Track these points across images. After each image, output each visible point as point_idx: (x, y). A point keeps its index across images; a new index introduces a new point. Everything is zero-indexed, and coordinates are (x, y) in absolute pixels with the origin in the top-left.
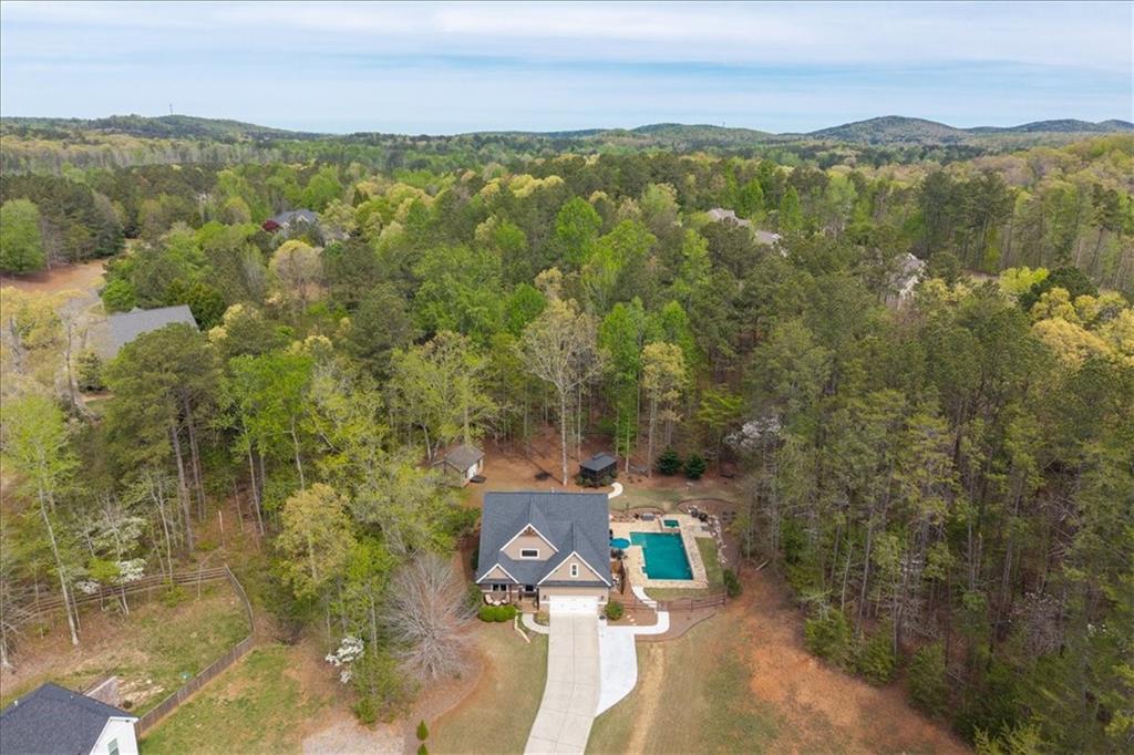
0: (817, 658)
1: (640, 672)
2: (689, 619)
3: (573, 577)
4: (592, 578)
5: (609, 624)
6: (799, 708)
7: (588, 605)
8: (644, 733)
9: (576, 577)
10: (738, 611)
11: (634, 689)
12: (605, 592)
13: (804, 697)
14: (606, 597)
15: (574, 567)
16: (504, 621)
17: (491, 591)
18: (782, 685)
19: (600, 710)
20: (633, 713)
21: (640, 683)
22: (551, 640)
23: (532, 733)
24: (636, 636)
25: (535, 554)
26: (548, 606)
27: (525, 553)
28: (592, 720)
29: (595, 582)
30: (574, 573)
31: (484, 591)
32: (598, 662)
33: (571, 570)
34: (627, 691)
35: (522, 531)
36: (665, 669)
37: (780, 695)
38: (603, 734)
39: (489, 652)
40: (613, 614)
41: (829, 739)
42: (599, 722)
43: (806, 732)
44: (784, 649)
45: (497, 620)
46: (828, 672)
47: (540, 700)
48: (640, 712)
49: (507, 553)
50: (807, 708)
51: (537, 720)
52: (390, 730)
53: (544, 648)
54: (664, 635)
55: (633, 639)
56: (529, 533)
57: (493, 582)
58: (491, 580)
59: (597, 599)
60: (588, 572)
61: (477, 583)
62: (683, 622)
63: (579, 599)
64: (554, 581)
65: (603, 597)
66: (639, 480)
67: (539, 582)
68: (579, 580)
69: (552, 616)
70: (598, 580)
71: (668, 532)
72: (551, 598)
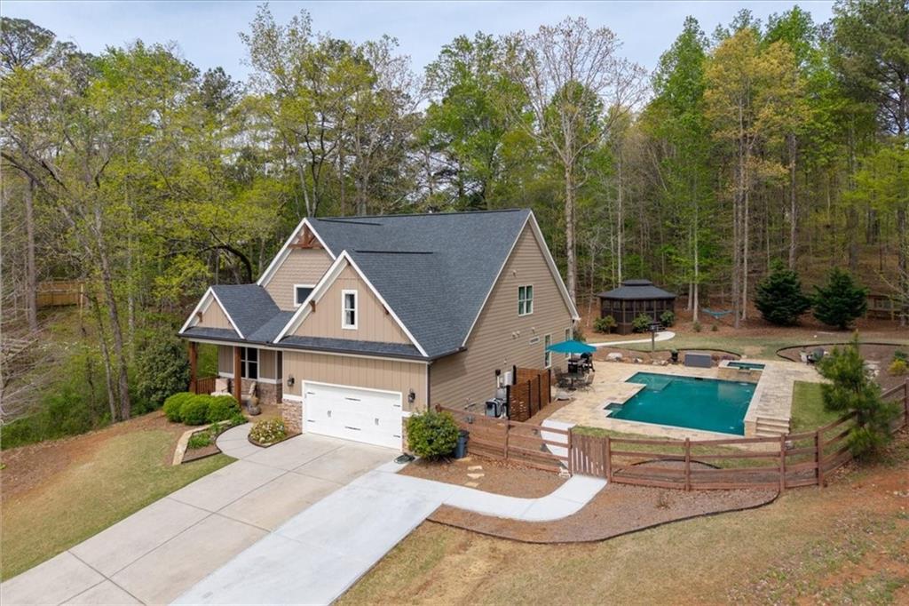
2: (663, 505)
3: (346, 330)
4: (390, 337)
5: (403, 471)
7: (381, 416)
9: (356, 331)
12: (419, 382)
14: (422, 396)
15: (351, 297)
22: (219, 470)
24: (442, 508)
26: (298, 408)
27: (302, 296)
29: (395, 346)
30: (351, 317)
33: (344, 309)
35: (293, 238)
49: (271, 293)
54: (545, 527)
55: (426, 515)
56: (306, 243)
57: (205, 334)
58: (204, 329)
59: (400, 402)
60: (382, 313)
61: (181, 332)
62: (642, 504)
63: (365, 399)
64: (307, 339)
65: (413, 395)
66: (715, 329)
67: (276, 341)
68: (362, 338)
69: (307, 428)
70: (404, 342)
71: (733, 378)
72: (305, 389)
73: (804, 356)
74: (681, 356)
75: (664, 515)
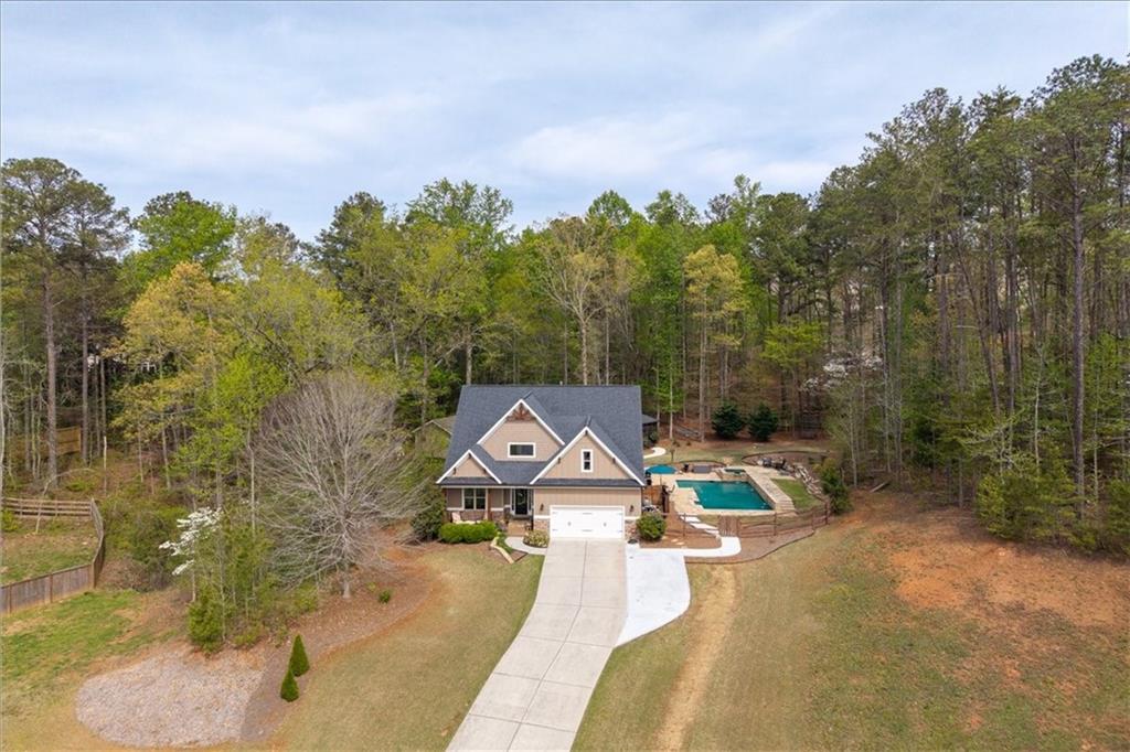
0: (1010, 544)
1: (694, 595)
2: (771, 542)
3: (583, 473)
4: (616, 475)
5: (642, 547)
6: (999, 611)
7: (608, 521)
8: (707, 669)
9: (591, 473)
10: (853, 524)
11: (685, 614)
12: (636, 500)
13: (1004, 593)
14: (638, 508)
15: (587, 455)
16: (478, 542)
17: (462, 509)
18: (956, 586)
19: (625, 637)
20: (683, 643)
21: (695, 607)
22: (545, 561)
23: (496, 670)
24: (686, 558)
25: (528, 450)
26: (547, 523)
27: (514, 450)
28: (610, 651)
29: (621, 481)
30: (587, 465)
31: (450, 509)
32: (624, 584)
33: (583, 461)
34: (673, 616)
35: (509, 413)
36: (738, 593)
37: (956, 600)
38: (628, 671)
39: (445, 574)
40: (648, 533)
41: (1076, 647)
42: (620, 656)
43: (1026, 642)
44: (944, 547)
45: (464, 541)
46: (1037, 559)
47: (519, 626)
48: (697, 642)
49: (487, 448)
50: (1017, 610)
51: (510, 652)
52: (242, 659)
53: (536, 569)
54: (735, 557)
55: (683, 561)
56: (521, 416)
57: (463, 482)
58: (460, 479)
59: (624, 512)
60: (609, 463)
61: (438, 482)
62: (762, 546)
63: (595, 513)
64: (555, 480)
65: (632, 507)
66: (689, 444)
67: (532, 483)
68: (595, 477)
69: (553, 535)
70: (624, 478)
71: (731, 480)
72: (552, 511)
73: (760, 462)
74: (690, 468)
75: (774, 546)
